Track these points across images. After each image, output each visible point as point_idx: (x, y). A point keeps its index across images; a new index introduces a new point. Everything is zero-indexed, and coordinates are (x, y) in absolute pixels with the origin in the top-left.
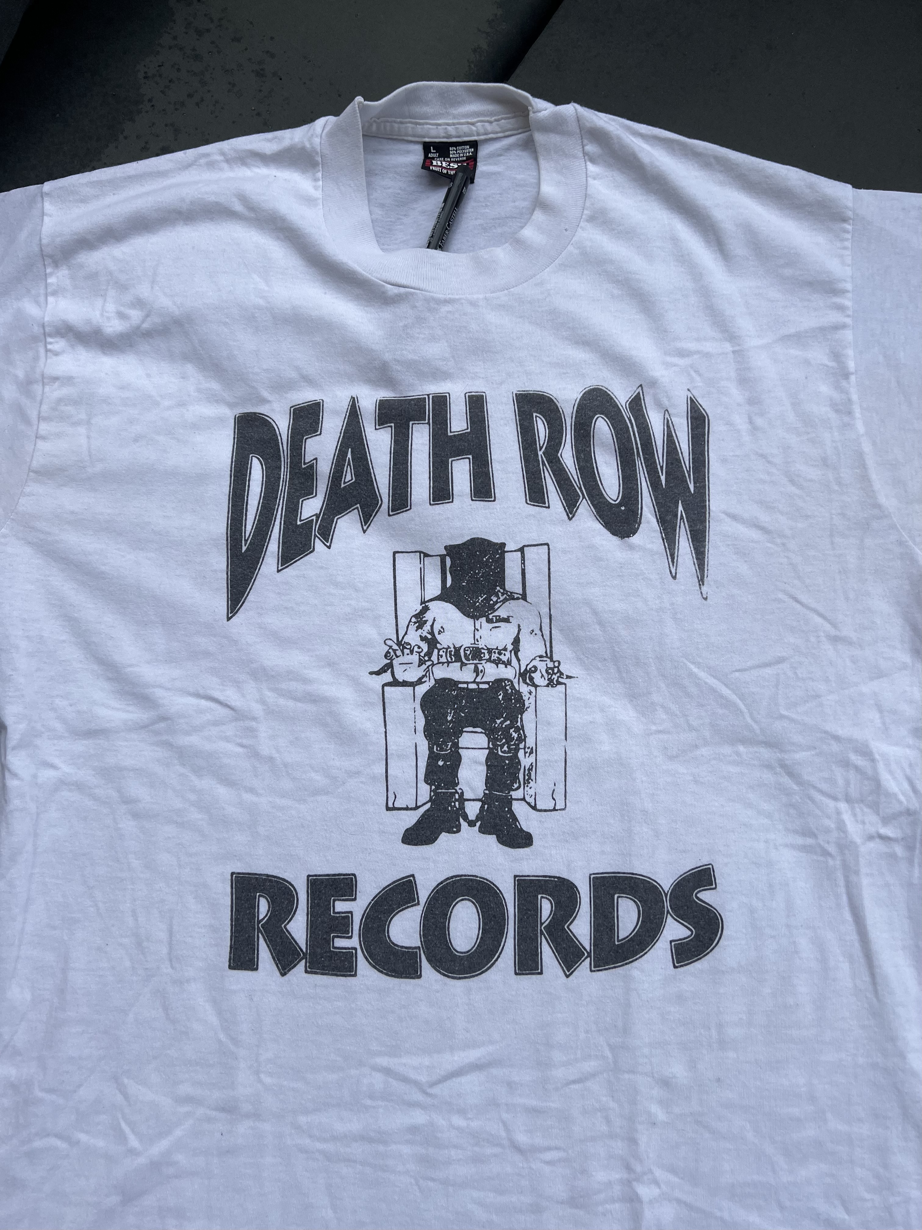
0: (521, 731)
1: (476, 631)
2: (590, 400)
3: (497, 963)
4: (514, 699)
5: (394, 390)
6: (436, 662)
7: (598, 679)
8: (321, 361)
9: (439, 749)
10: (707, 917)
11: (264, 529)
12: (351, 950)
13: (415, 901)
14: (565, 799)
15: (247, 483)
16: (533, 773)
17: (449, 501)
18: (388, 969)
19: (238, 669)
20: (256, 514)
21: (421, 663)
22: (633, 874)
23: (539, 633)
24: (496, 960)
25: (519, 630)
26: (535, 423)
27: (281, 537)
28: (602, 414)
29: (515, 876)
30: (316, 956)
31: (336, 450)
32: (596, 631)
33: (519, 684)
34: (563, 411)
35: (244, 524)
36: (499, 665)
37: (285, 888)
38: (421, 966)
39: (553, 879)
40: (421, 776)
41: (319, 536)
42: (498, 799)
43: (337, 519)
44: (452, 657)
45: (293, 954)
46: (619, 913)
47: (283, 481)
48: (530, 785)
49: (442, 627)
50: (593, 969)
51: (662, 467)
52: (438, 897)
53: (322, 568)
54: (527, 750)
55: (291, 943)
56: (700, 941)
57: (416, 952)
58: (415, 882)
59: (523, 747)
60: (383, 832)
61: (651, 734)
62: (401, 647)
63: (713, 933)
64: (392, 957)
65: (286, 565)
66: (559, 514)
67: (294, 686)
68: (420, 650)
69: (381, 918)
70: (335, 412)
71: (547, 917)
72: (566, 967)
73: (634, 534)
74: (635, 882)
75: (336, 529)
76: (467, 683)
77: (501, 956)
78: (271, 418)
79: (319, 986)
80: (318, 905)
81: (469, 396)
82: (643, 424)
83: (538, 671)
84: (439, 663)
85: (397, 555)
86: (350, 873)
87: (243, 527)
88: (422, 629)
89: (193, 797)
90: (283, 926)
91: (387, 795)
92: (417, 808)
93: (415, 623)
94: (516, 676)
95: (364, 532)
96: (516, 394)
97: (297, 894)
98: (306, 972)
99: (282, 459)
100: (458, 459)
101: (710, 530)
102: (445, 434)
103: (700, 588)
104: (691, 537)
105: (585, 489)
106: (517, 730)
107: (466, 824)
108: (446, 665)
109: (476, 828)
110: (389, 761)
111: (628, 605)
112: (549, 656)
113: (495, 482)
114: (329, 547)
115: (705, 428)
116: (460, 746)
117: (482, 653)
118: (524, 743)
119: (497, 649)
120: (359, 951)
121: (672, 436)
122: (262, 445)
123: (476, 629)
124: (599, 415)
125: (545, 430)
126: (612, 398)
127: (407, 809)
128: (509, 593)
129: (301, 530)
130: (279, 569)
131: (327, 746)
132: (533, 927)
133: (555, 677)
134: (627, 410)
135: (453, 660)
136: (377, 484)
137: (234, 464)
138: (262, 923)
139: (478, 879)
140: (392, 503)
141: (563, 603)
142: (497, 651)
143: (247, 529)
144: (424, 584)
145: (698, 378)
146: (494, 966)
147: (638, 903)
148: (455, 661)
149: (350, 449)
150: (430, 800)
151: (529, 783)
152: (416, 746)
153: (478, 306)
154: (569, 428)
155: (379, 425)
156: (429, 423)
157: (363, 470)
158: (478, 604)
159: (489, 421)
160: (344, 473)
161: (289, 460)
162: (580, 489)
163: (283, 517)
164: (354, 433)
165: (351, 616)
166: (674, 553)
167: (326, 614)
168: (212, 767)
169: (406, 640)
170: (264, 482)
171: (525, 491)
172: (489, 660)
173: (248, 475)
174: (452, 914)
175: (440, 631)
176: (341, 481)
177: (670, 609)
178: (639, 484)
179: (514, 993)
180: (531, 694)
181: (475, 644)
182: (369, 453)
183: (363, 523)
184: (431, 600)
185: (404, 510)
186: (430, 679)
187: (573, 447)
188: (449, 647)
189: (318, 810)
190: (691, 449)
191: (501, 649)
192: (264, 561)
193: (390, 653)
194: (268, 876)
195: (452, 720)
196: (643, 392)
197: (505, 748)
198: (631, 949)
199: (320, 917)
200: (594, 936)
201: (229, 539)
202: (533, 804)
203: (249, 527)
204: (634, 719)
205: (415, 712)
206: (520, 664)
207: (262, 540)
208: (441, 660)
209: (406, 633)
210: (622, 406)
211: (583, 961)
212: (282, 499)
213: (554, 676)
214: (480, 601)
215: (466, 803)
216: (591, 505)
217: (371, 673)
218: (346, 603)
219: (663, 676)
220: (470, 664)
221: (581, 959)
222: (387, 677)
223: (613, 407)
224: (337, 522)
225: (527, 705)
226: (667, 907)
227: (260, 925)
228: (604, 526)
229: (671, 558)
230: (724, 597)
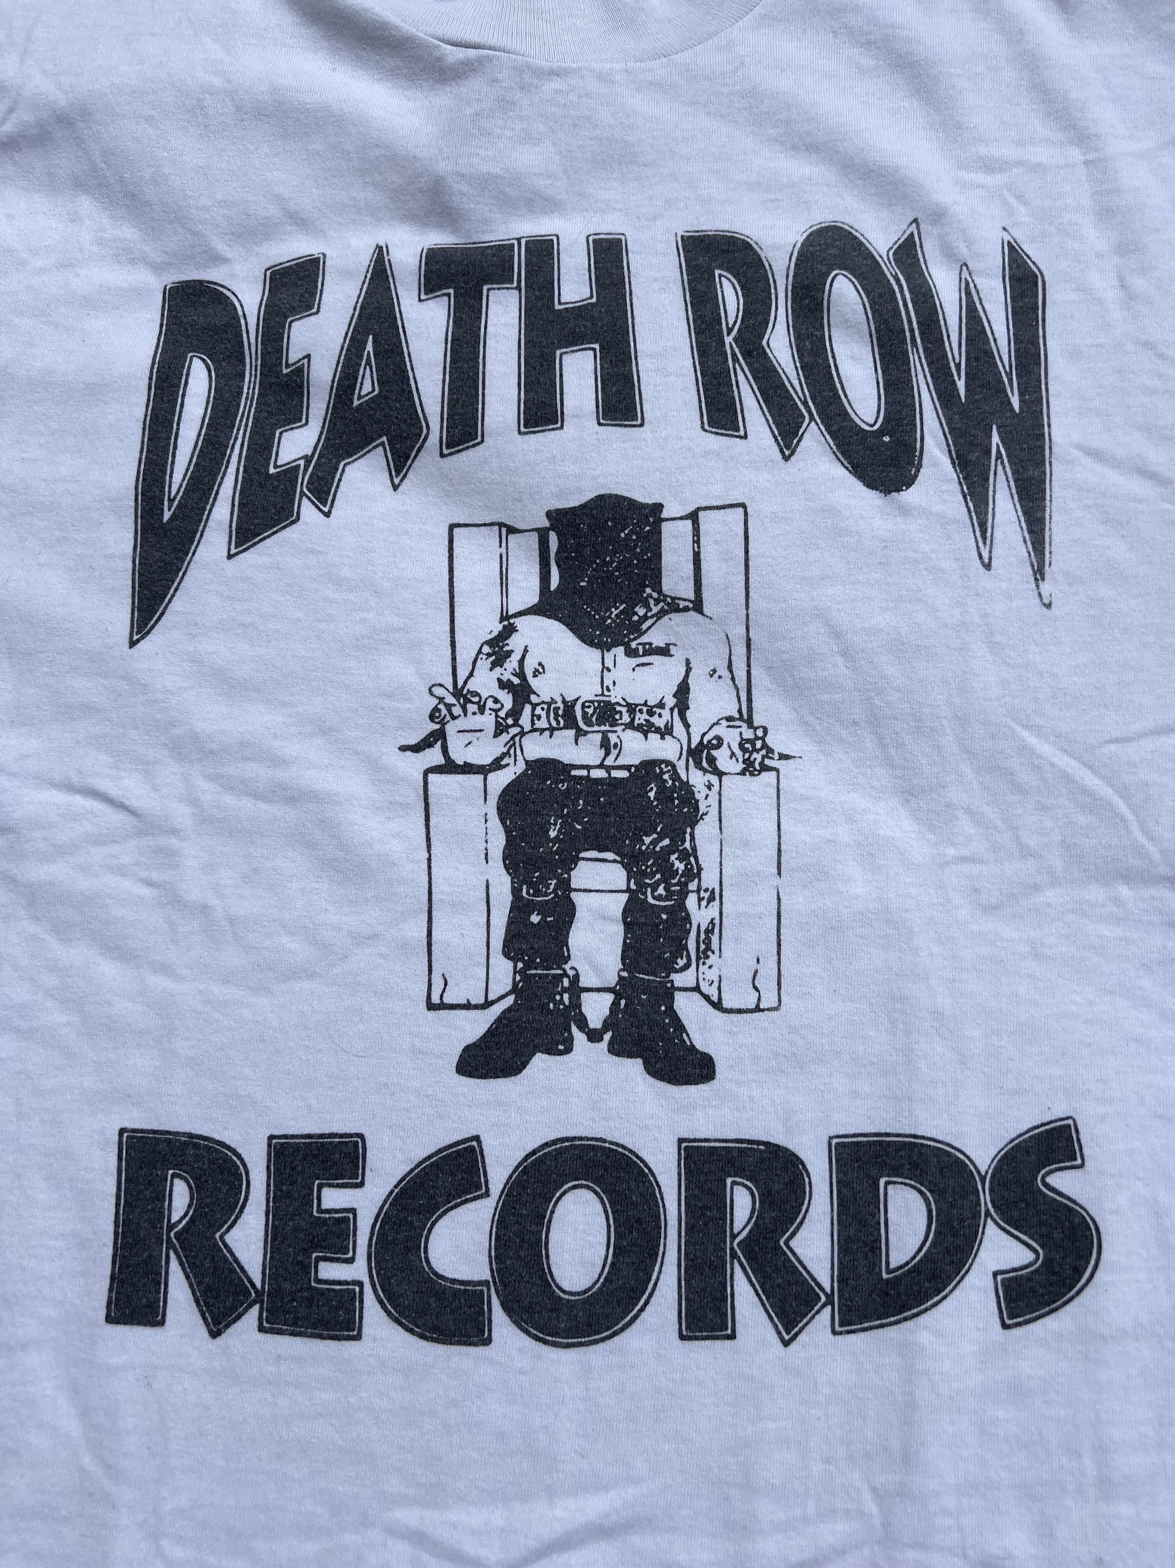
0: (692, 859)
1: (605, 671)
2: (820, 245)
3: (644, 1315)
4: (677, 798)
5: (454, 232)
6: (527, 727)
7: (841, 760)
8: (323, 185)
9: (531, 891)
10: (1067, 1224)
11: (206, 480)
12: (350, 1287)
13: (481, 1189)
14: (779, 989)
15: (180, 400)
16: (715, 939)
17: (555, 426)
18: (424, 1325)
19: (146, 737)
20: (193, 453)
21: (500, 729)
22: (915, 1136)
23: (726, 674)
24: (642, 1309)
25: (688, 670)
26: (718, 286)
27: (237, 495)
28: (845, 269)
29: (681, 1141)
30: (282, 1298)
31: (345, 339)
32: (838, 669)
33: (687, 769)
34: (770, 265)
35: (168, 472)
36: (650, 735)
37: (225, 1161)
38: (490, 1321)
39: (755, 1146)
40: (497, 942)
41: (309, 494)
42: (647, 987)
43: (345, 465)
44: (560, 718)
45: (236, 1293)
46: (889, 1215)
47: (247, 398)
48: (709, 962)
49: (540, 664)
50: (837, 1328)
51: (958, 366)
52: (528, 1181)
53: (312, 551)
54: (702, 894)
55: (232, 1270)
56: (1054, 1274)
57: (482, 1292)
58: (482, 1150)
59: (695, 888)
60: (421, 1052)
61: (947, 863)
62: (462, 700)
63: (1081, 1258)
64: (432, 1300)
65: (244, 547)
66: (764, 450)
67: (251, 769)
68: (498, 706)
69: (411, 1222)
70: (346, 274)
71: (744, 1224)
72: (783, 1325)
73: (909, 485)
74: (921, 1154)
75: (342, 483)
76: (588, 768)
77: (653, 1300)
78: (229, 290)
79: (286, 1359)
80: (289, 1195)
81: (594, 241)
82: (921, 286)
83: (725, 745)
84: (534, 730)
85: (456, 531)
86: (352, 1132)
87: (168, 477)
88: (501, 667)
89: (51, 981)
90: (218, 1235)
91: (430, 981)
92: (487, 1004)
93: (489, 655)
94: (681, 754)
95: (395, 488)
96: (682, 237)
97: (247, 1173)
98: (261, 1329)
99: (248, 360)
100: (573, 351)
101: (1053, 478)
102: (548, 307)
103: (1038, 586)
104: (1018, 493)
105: (814, 404)
106: (684, 856)
107: (584, 1037)
108: (547, 733)
109: (604, 1045)
110: (434, 913)
111: (899, 619)
112: (745, 717)
113: (643, 391)
114: (327, 515)
115: (1037, 296)
116: (573, 886)
117: (617, 712)
118: (696, 880)
119: (645, 704)
120: (368, 1289)
121: (976, 310)
122: (212, 337)
123: (605, 669)
124: (838, 271)
125: (738, 299)
126: (862, 244)
127: (468, 1006)
128: (669, 600)
129: (276, 483)
130: (232, 552)
131: (315, 885)
132: (715, 1243)
133: (757, 757)
134: (890, 263)
135: (562, 725)
136: (419, 398)
137: (156, 366)
138: (176, 1230)
139: (607, 1145)
140: (448, 432)
141: (772, 616)
142: (645, 709)
143: (174, 480)
144: (507, 584)
145: (1022, 209)
146: (638, 1321)
147: (928, 1194)
148: (566, 727)
149: (371, 337)
150: (514, 990)
151: (708, 957)
152: (487, 886)
153: (614, 83)
154: (781, 296)
155: (426, 294)
156: (518, 288)
157: (395, 373)
158: (609, 621)
159: (633, 283)
160: (360, 380)
161: (259, 362)
162: (805, 403)
163: (243, 460)
164: (379, 308)
165: (366, 642)
166: (987, 521)
167: (318, 637)
168: (91, 923)
169: (471, 686)
170: (211, 399)
171: (700, 407)
172: (630, 726)
173: (182, 386)
174: (555, 1215)
175: (536, 670)
176: (353, 393)
177: (980, 626)
178: (916, 395)
179: (677, 1377)
180: (710, 789)
181: (603, 694)
182: (407, 342)
183: (393, 473)
184: (521, 614)
185: (471, 444)
186: (515, 760)
187: (791, 329)
188: (553, 701)
189: (293, 1008)
190: (1011, 333)
191: (652, 704)
192: (204, 537)
193: (439, 711)
194: (191, 1136)
195: (557, 837)
196: (919, 233)
197: (661, 891)
198: (916, 1288)
199: (291, 1219)
200: (840, 1263)
201: (140, 498)
202: (715, 999)
203: (178, 477)
204: (913, 836)
205: (486, 821)
206: (689, 734)
207: (201, 499)
208: (539, 724)
209: (471, 675)
210: (881, 256)
211: (818, 1312)
212: (242, 428)
213: (755, 755)
214: (613, 616)
215: (584, 996)
216: (825, 433)
217: (403, 749)
218: (358, 617)
219: (969, 752)
220: (593, 732)
221: (812, 1309)
222: (434, 757)
223: (865, 258)
224: (343, 470)
225: (702, 808)
226: (986, 1203)
227: (172, 1235)
228: (850, 472)
229: (981, 531)
230: (1082, 603)
